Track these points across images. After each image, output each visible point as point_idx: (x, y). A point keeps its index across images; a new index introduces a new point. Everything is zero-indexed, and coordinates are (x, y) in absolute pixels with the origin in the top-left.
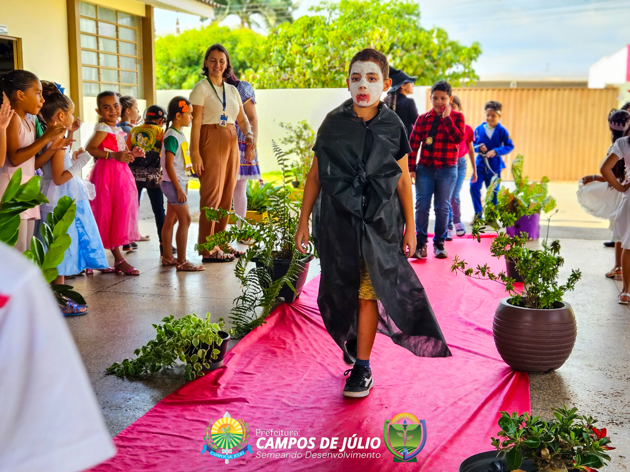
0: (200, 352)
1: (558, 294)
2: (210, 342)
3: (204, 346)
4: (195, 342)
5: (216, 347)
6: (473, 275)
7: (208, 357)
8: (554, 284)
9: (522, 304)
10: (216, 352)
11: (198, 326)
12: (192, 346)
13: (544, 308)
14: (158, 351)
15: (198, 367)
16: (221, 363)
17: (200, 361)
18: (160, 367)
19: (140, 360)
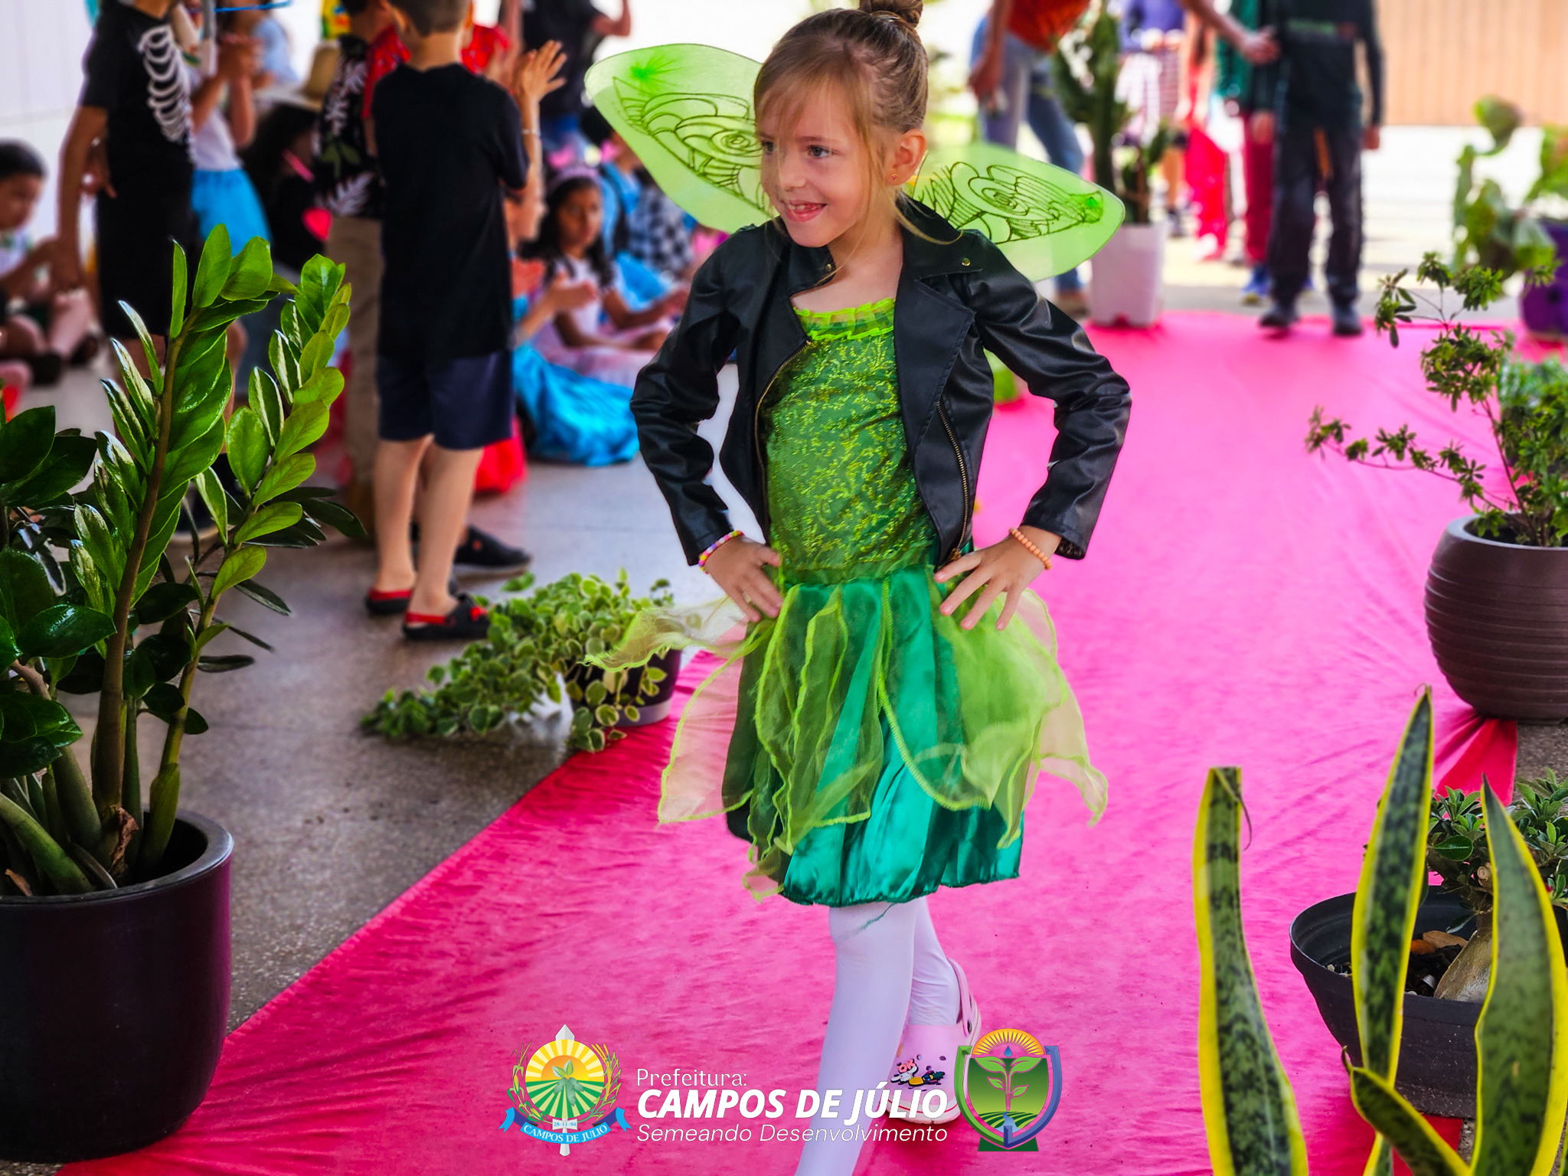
0: (609, 675)
7: (632, 689)
9: (1507, 534)
10: (655, 675)
11: (600, 604)
14: (493, 672)
15: (607, 715)
16: (666, 709)
17: (610, 699)
18: (498, 717)
19: (445, 697)
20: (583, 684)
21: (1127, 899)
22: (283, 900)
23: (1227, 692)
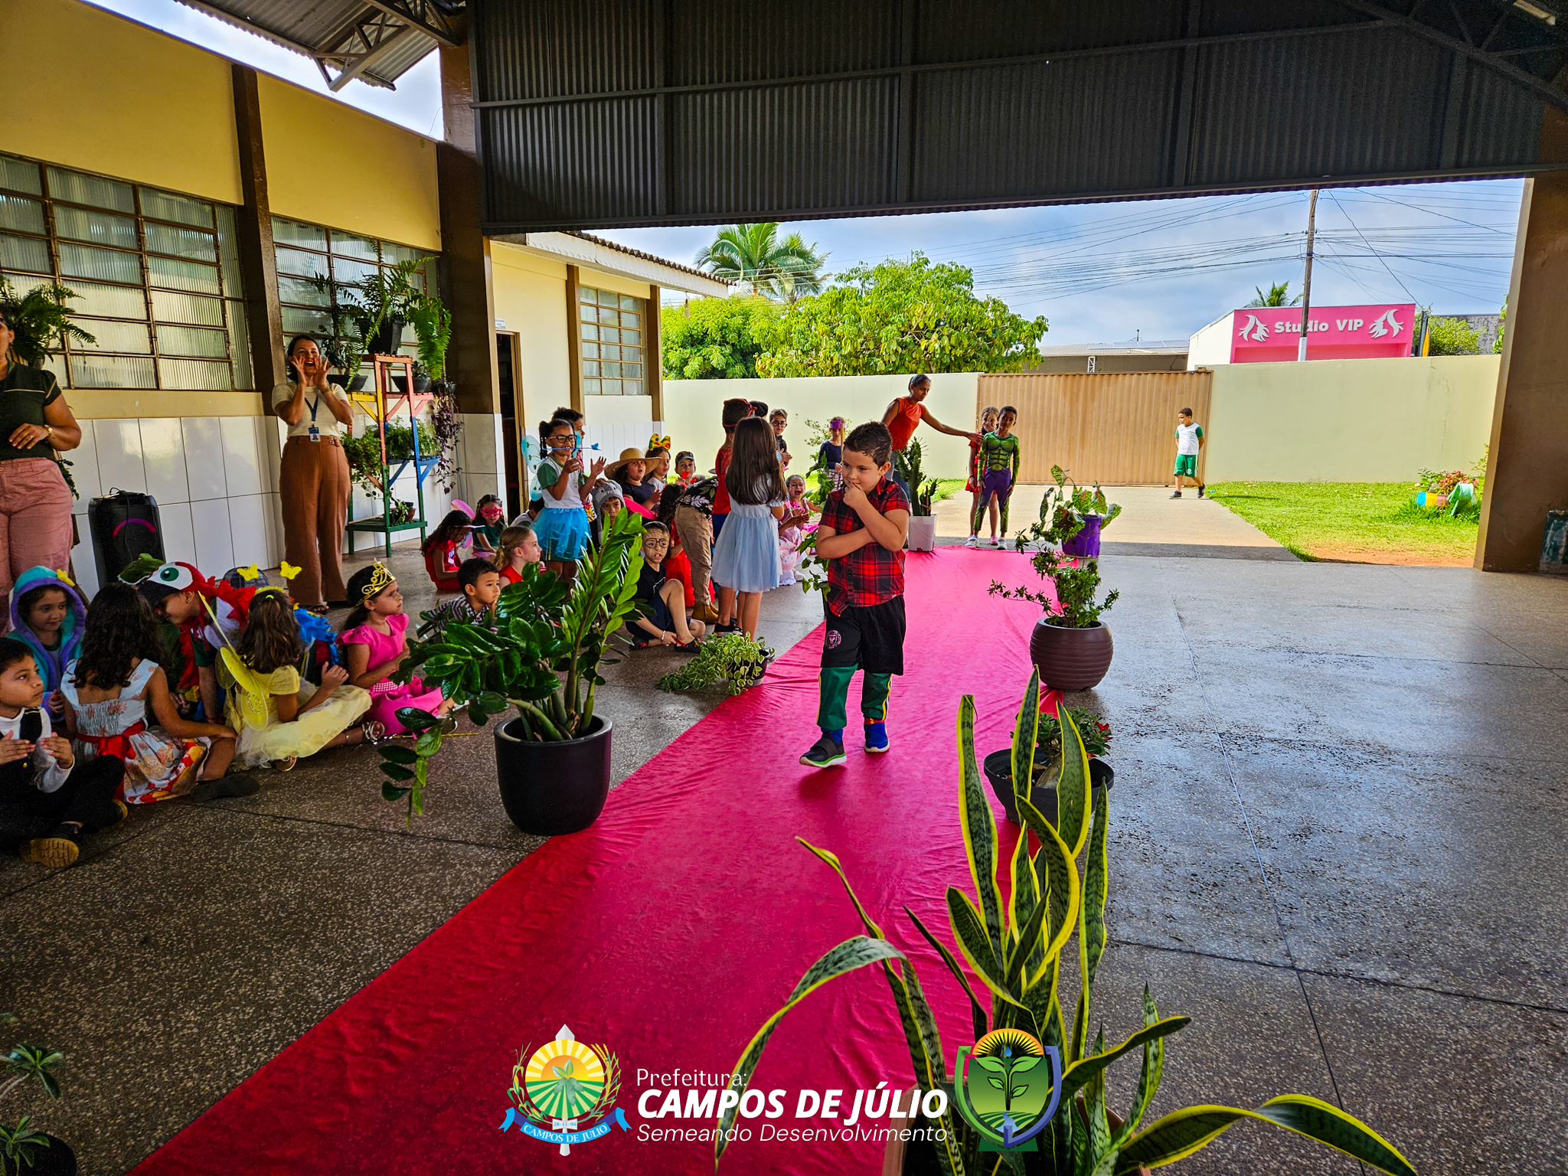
0: (742, 668)
1: (1094, 614)
2: (752, 659)
3: (746, 663)
4: (737, 660)
5: (758, 664)
6: (1011, 596)
7: (750, 673)
8: (1092, 604)
9: (1059, 624)
10: (758, 670)
11: (739, 644)
12: (734, 664)
13: (1081, 627)
14: (702, 667)
15: (741, 683)
16: (762, 681)
17: (742, 677)
18: (703, 683)
19: (685, 676)
20: (733, 672)
21: (924, 750)
22: (627, 745)
23: (959, 679)
